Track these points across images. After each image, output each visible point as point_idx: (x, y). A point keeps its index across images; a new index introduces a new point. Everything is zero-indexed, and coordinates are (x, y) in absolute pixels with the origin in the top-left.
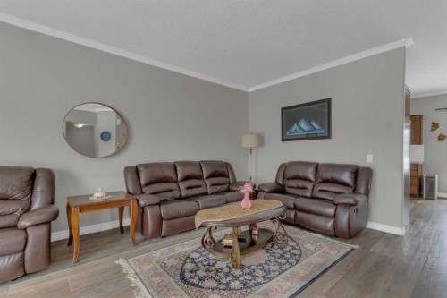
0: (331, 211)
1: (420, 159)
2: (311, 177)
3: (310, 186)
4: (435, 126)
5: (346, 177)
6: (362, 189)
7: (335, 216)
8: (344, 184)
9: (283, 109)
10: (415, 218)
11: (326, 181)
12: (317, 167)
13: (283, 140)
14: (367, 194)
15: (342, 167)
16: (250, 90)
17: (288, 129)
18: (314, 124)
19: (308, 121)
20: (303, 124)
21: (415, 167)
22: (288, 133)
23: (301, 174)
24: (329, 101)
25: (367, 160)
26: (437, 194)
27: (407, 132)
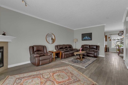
0: (93, 53)
1: (107, 44)
2: (88, 47)
3: (88, 49)
4: (109, 38)
5: (95, 47)
6: (98, 49)
7: (94, 54)
8: (95, 49)
9: (82, 34)
10: (106, 55)
11: (91, 48)
12: (90, 46)
13: (82, 40)
14: (99, 50)
15: (94, 46)
16: (74, 30)
17: (83, 38)
18: (89, 37)
19: (87, 37)
20: (86, 37)
21: (106, 46)
22: (83, 39)
23: (86, 47)
24: (91, 33)
25: (98, 44)
26: (110, 51)
27: (105, 39)
